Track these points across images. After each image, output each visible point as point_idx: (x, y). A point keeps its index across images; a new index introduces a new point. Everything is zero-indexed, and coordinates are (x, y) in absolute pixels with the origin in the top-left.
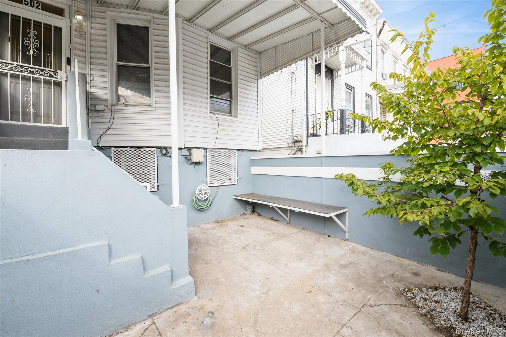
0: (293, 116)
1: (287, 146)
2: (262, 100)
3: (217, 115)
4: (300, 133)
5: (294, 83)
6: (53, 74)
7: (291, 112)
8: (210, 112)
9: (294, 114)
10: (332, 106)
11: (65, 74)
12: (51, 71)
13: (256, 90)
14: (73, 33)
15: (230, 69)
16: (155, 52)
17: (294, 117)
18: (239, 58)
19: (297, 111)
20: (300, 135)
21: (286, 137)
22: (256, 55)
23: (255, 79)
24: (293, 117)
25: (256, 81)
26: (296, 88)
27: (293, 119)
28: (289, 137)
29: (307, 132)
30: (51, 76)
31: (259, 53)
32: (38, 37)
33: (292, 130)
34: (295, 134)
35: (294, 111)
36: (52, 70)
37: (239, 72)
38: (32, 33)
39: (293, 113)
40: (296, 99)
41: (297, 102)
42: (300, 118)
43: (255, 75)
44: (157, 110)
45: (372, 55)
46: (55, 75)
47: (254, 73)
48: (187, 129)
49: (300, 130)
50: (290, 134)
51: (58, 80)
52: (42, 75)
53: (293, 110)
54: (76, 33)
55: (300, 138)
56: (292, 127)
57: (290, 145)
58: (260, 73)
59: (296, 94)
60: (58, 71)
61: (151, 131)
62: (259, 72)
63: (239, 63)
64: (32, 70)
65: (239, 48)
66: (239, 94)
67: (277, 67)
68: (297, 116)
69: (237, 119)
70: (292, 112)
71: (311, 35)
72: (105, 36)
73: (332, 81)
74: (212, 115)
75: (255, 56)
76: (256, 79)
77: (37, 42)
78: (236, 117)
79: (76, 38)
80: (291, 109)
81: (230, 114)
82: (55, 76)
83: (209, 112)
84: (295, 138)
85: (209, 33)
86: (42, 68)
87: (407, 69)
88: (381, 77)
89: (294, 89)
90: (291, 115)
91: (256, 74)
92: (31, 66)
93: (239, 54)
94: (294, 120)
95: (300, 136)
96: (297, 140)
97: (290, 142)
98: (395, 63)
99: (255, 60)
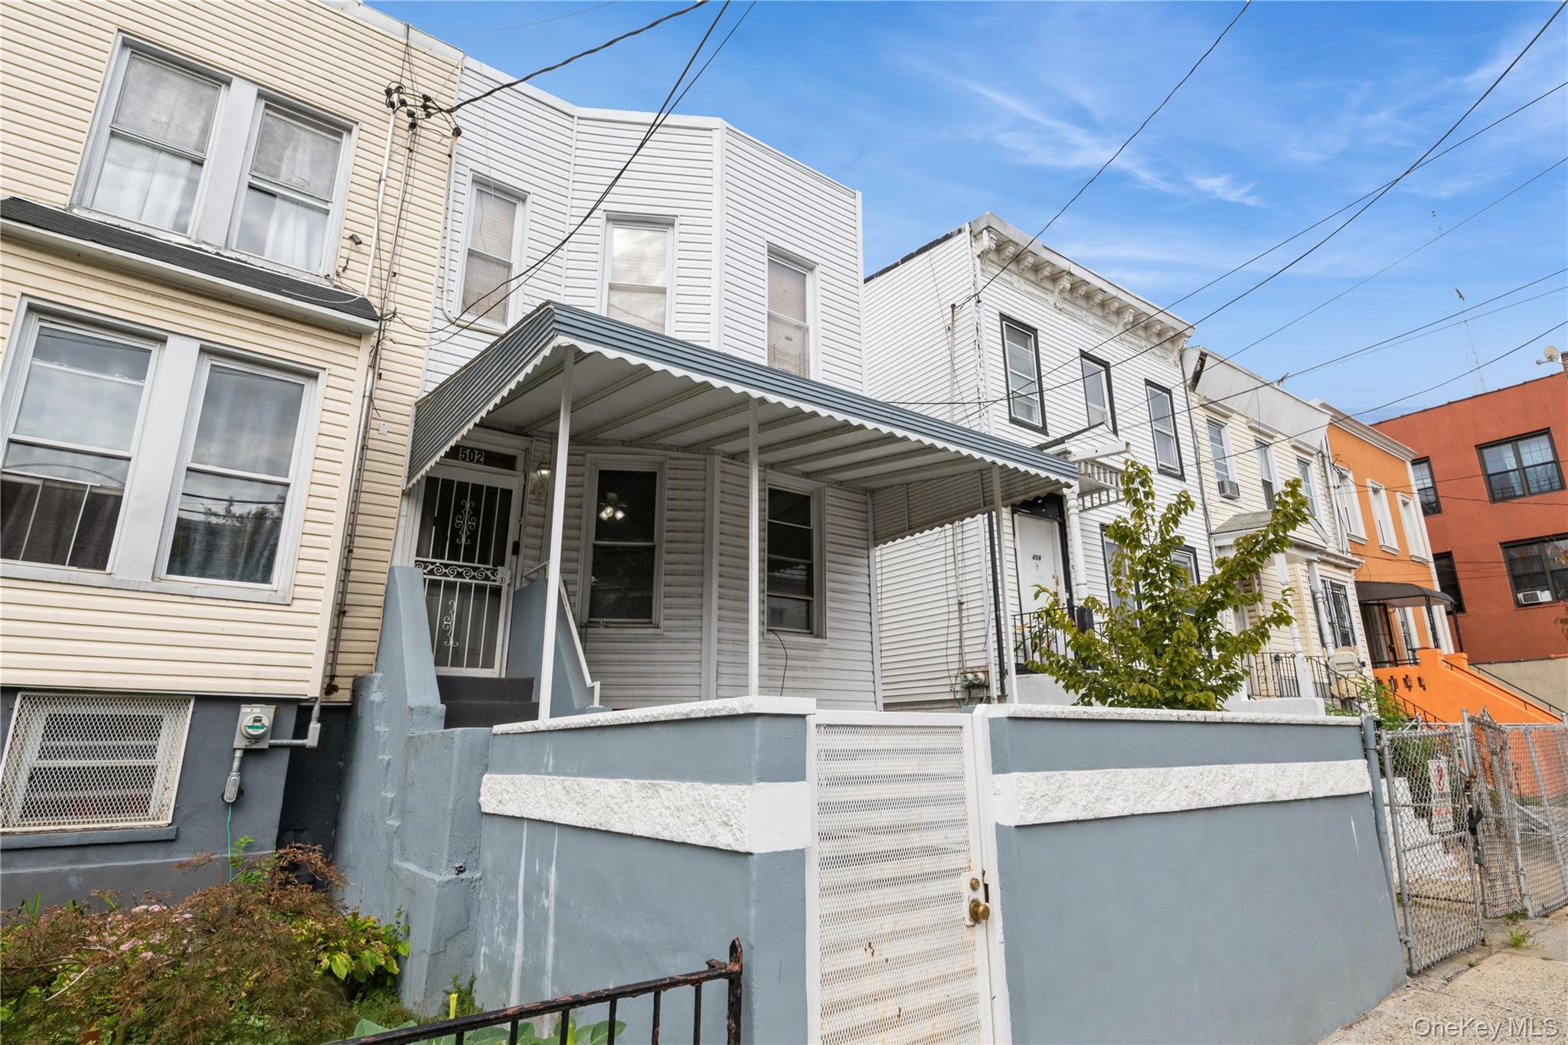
0: (961, 618)
1: (950, 696)
2: (879, 591)
3: (782, 637)
4: (982, 663)
5: (959, 537)
6: (490, 574)
7: (956, 608)
8: (768, 630)
9: (964, 613)
10: (1068, 587)
11: (509, 571)
12: (488, 569)
13: (866, 571)
14: (529, 496)
15: (810, 532)
16: (668, 520)
17: (965, 621)
18: (829, 509)
19: (971, 605)
20: (983, 669)
21: (946, 674)
22: (865, 497)
23: (863, 548)
24: (961, 621)
25: (866, 552)
26: (966, 549)
27: (961, 625)
28: (956, 672)
29: (1000, 661)
30: (487, 578)
31: (872, 492)
32: (475, 511)
33: (961, 654)
34: (969, 664)
35: (964, 606)
36: (491, 566)
37: (829, 537)
38: (468, 505)
39: (960, 610)
40: (968, 577)
41: (969, 584)
42: (981, 625)
43: (863, 539)
44: (665, 634)
45: (1177, 440)
46: (493, 575)
47: (861, 534)
48: (722, 669)
49: (982, 655)
50: (956, 666)
51: (497, 583)
52: (474, 577)
53: (963, 603)
54: (532, 496)
55: (981, 676)
56: (961, 647)
57: (959, 696)
58: (874, 533)
59: (967, 563)
60: (499, 567)
61: (652, 677)
62: (871, 530)
63: (829, 519)
64: (460, 570)
65: (827, 489)
66: (828, 584)
67: (912, 527)
68: (972, 620)
69: (824, 641)
70: (960, 607)
71: (979, 474)
72: (581, 496)
73: (1060, 524)
74: (772, 636)
75: (861, 498)
76: (866, 546)
77: (473, 521)
78: (822, 638)
79: (531, 506)
80: (955, 601)
81: (808, 629)
82: (492, 578)
83: (765, 631)
84: (970, 676)
85: (769, 471)
86: (476, 565)
87: (1311, 455)
88: (1217, 492)
89: (960, 550)
90: (956, 615)
91: (865, 537)
92: (461, 563)
93: (829, 500)
94: (965, 628)
95: (983, 672)
96: (975, 682)
97: (958, 688)
98: (1263, 446)
99: (862, 507)
